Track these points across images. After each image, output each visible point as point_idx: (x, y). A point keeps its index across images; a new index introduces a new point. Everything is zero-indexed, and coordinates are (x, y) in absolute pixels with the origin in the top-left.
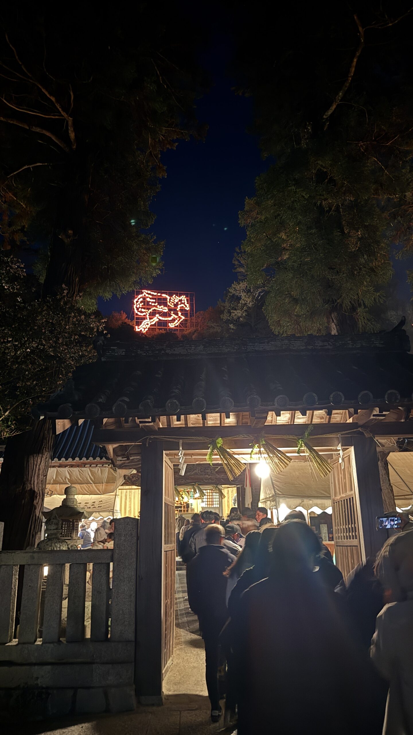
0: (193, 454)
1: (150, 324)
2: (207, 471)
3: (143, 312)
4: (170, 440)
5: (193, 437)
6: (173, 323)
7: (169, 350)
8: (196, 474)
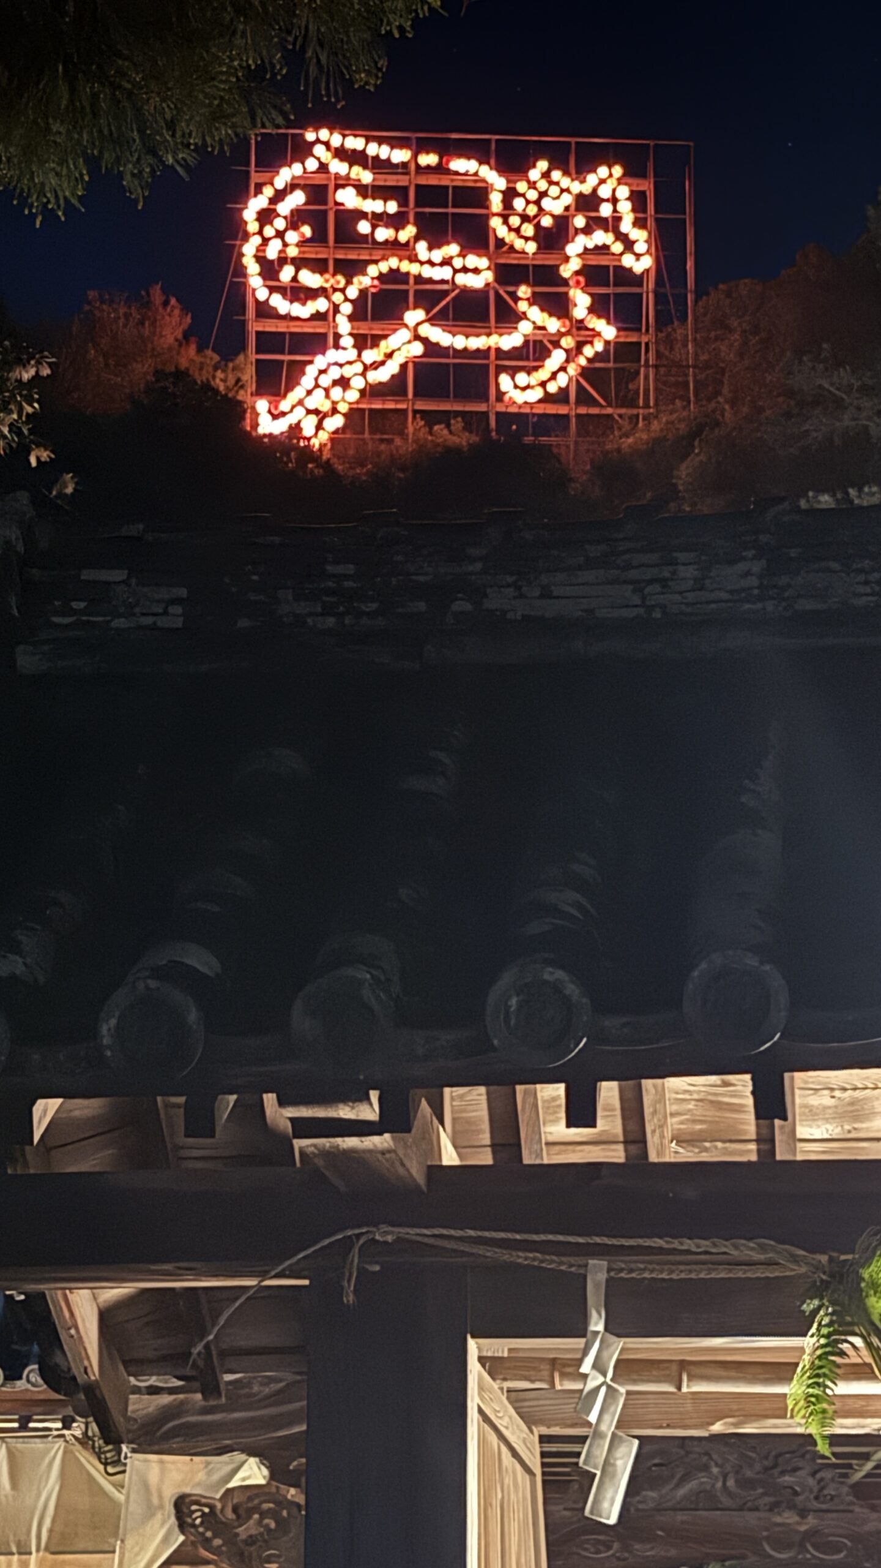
0: (683, 1368)
1: (358, 383)
2: (787, 1479)
3: (312, 294)
4: (521, 1258)
5: (688, 1244)
6: (529, 371)
7: (510, 591)
8: (706, 1499)
